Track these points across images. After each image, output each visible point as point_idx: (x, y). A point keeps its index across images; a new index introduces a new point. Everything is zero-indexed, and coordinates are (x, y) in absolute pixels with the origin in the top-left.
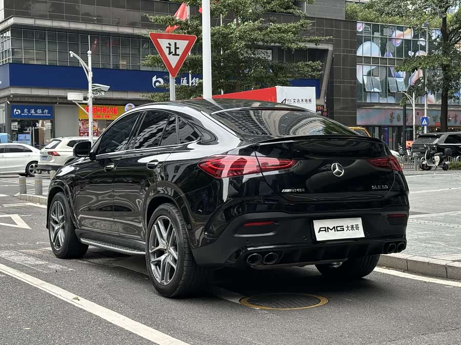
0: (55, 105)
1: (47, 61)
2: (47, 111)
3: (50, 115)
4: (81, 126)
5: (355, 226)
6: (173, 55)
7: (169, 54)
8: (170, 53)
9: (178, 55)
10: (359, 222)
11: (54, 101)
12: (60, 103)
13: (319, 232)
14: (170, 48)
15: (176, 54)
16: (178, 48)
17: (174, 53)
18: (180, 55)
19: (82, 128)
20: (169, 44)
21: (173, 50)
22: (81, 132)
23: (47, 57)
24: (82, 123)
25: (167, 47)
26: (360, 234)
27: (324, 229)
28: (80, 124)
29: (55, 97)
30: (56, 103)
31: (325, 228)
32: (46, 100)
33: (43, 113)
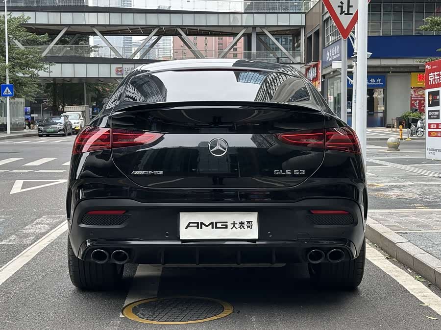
0: (388, 74)
1: (381, 32)
2: (380, 80)
3: (382, 84)
4: (413, 94)
5: (246, 223)
6: (345, 14)
7: (341, 14)
8: (342, 12)
9: (352, 14)
10: (253, 217)
11: (387, 70)
12: (393, 72)
13: (186, 228)
14: (342, 7)
15: (348, 14)
16: (352, 7)
17: (346, 12)
18: (354, 14)
19: (414, 95)
20: (342, 3)
21: (345, 9)
22: (413, 100)
23: (382, 28)
24: (414, 91)
25: (339, 7)
26: (253, 234)
27: (196, 225)
28: (412, 92)
29: (389, 67)
30: (389, 72)
31: (198, 223)
32: (379, 70)
33: (377, 82)
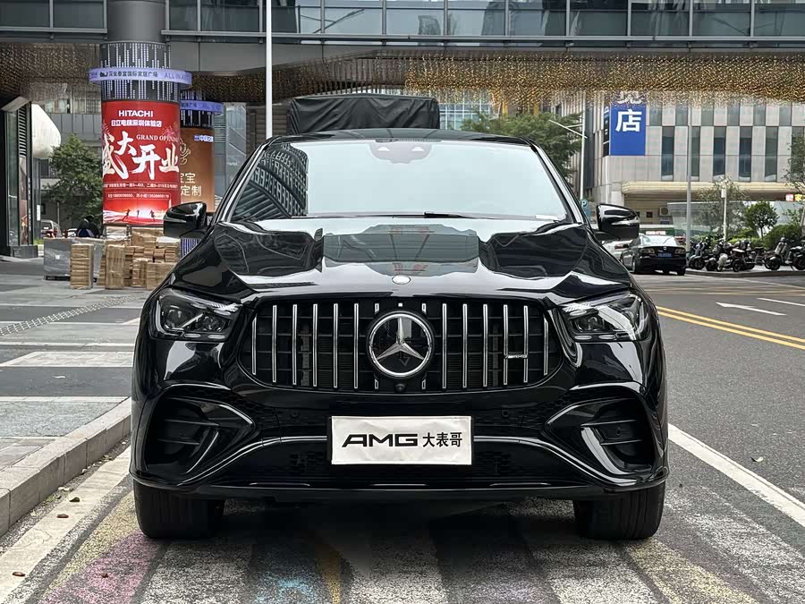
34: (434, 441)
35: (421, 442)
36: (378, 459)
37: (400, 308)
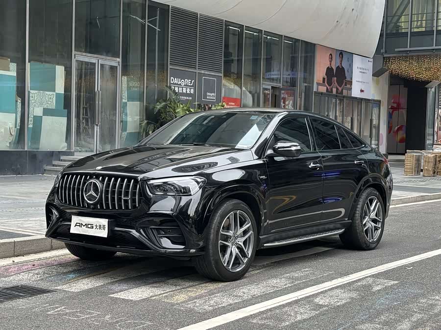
34: (98, 227)
35: (95, 227)
36: (83, 232)
37: (94, 178)
